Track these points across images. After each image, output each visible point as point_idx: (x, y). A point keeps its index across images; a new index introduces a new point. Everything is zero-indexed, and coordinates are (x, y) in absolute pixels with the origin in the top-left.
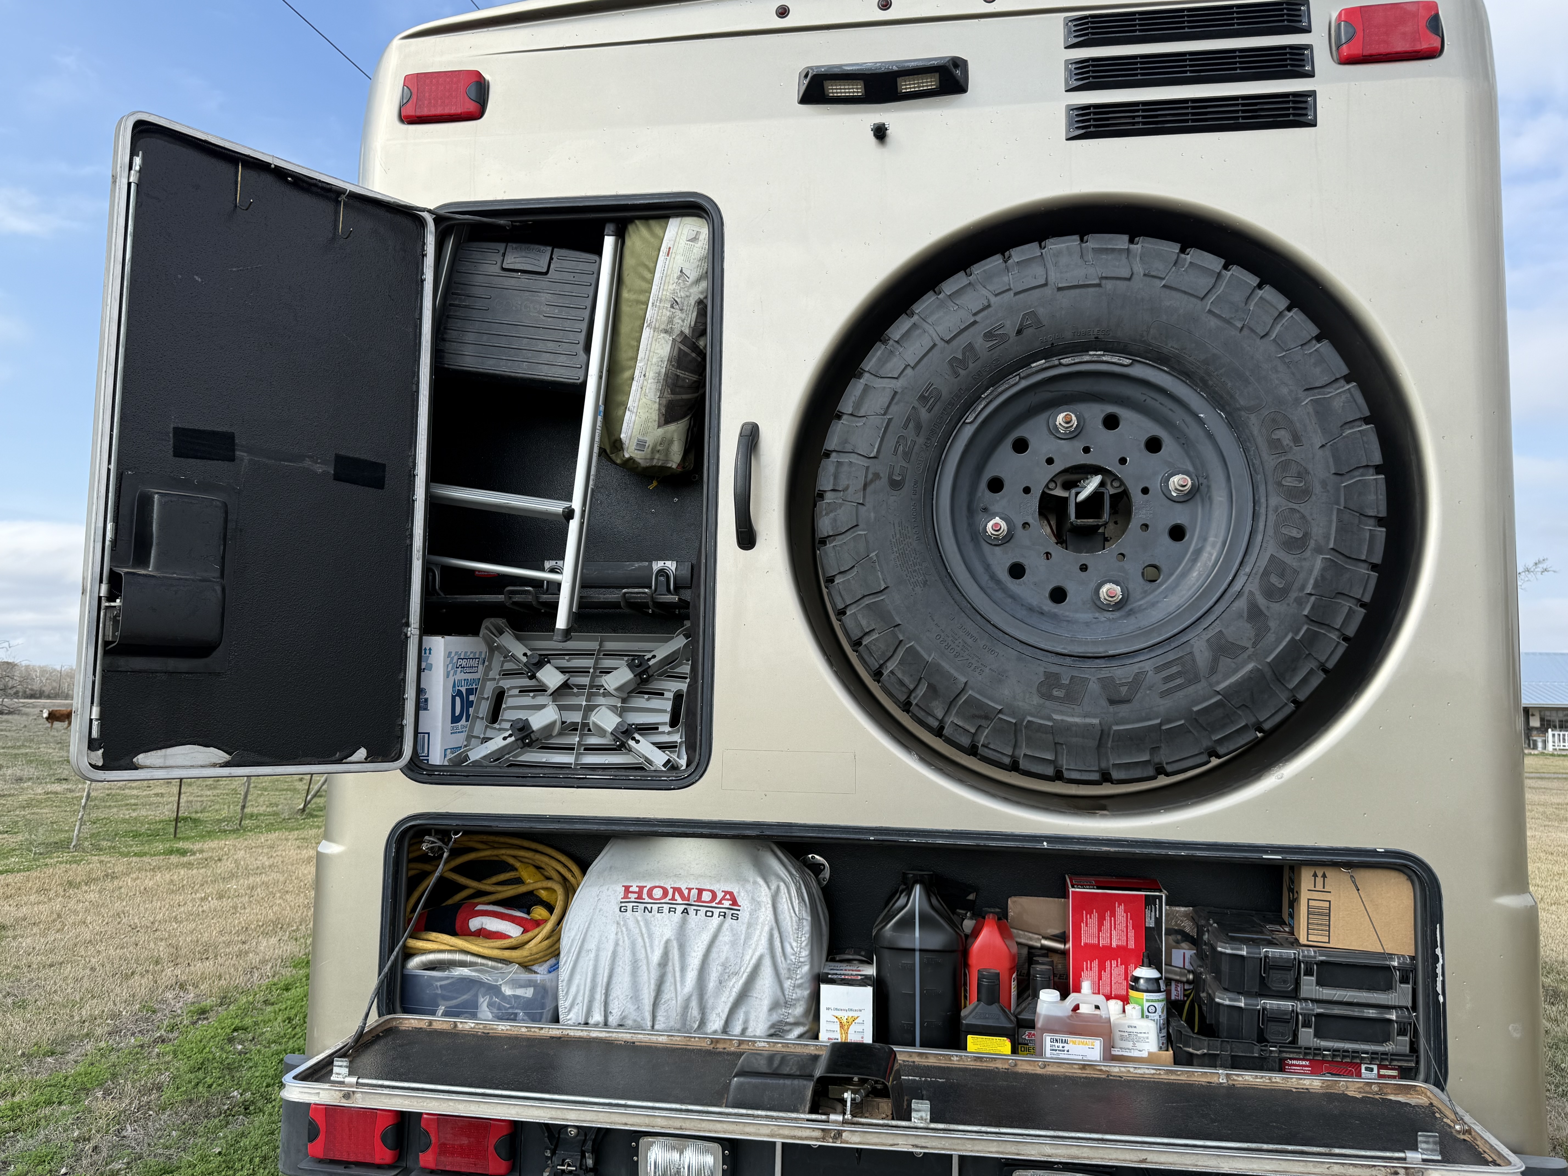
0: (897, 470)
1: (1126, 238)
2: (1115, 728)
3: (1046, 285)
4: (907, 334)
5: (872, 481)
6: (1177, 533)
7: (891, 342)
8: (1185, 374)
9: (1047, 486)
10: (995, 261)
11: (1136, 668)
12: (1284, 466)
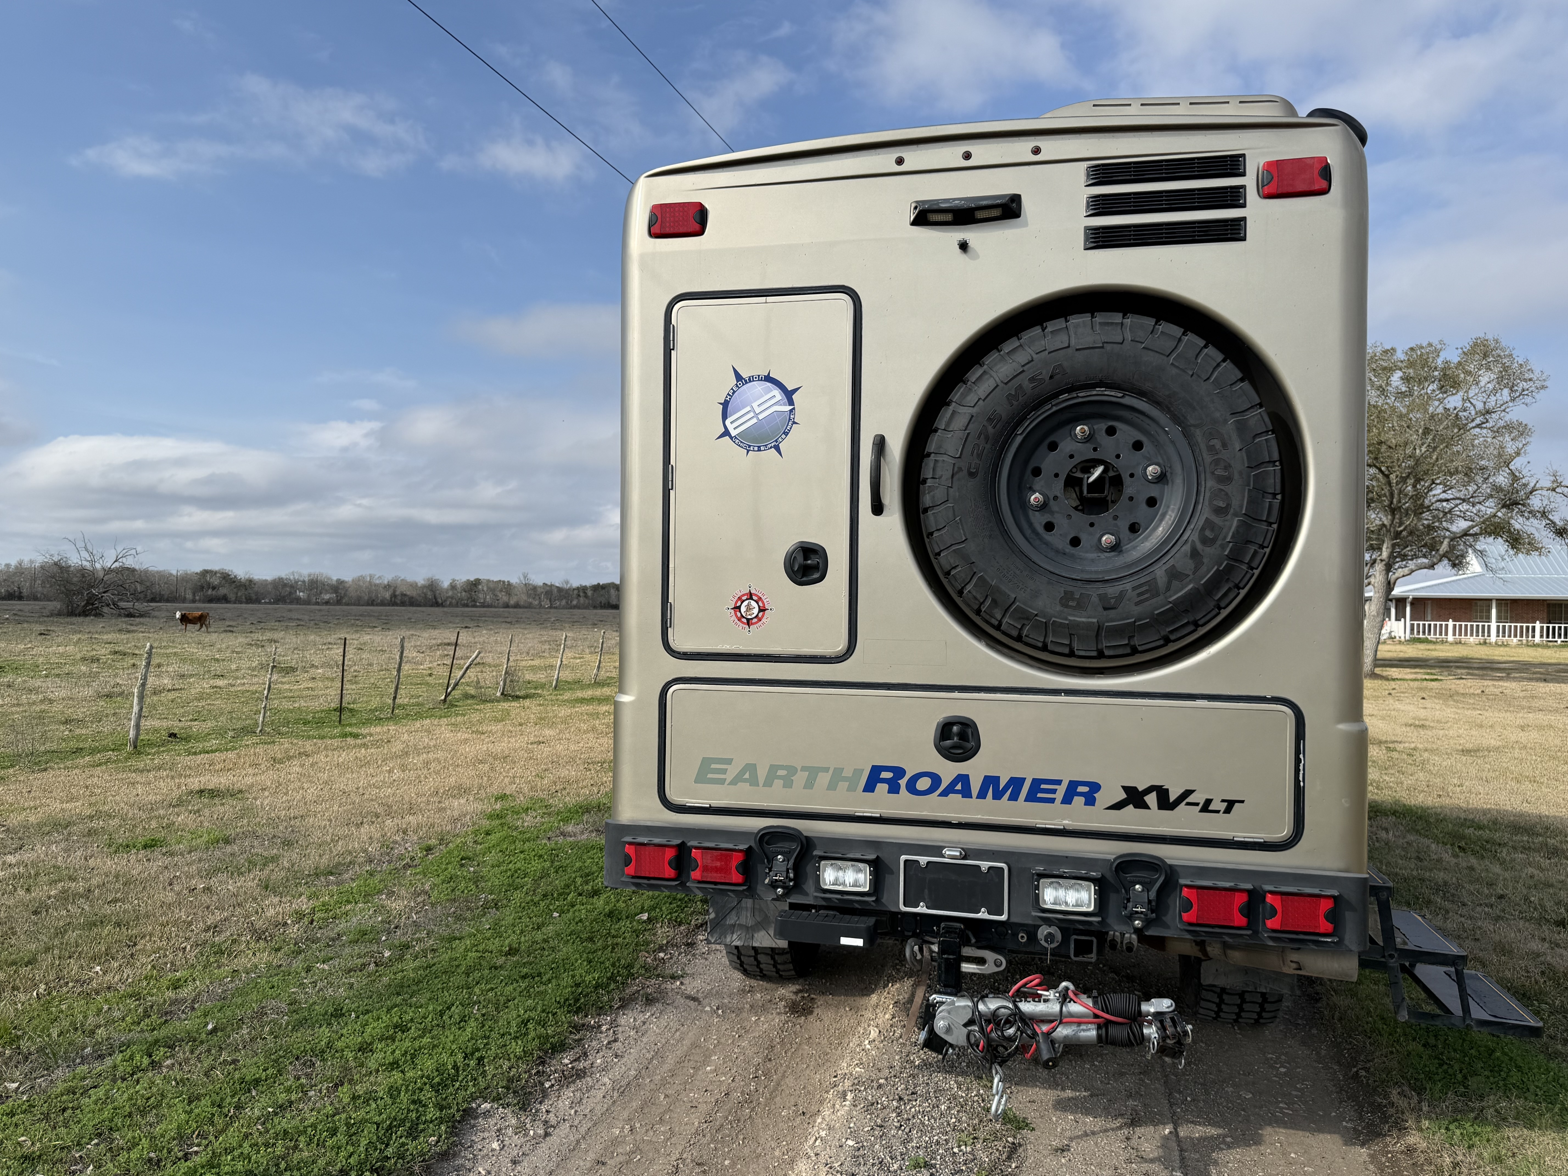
0: (973, 466)
1: (1121, 315)
2: (1107, 624)
3: (1069, 347)
4: (979, 378)
5: (957, 472)
6: (1152, 502)
7: (969, 383)
8: (1156, 403)
9: (1071, 471)
10: (1037, 330)
11: (1121, 588)
12: (1217, 462)
